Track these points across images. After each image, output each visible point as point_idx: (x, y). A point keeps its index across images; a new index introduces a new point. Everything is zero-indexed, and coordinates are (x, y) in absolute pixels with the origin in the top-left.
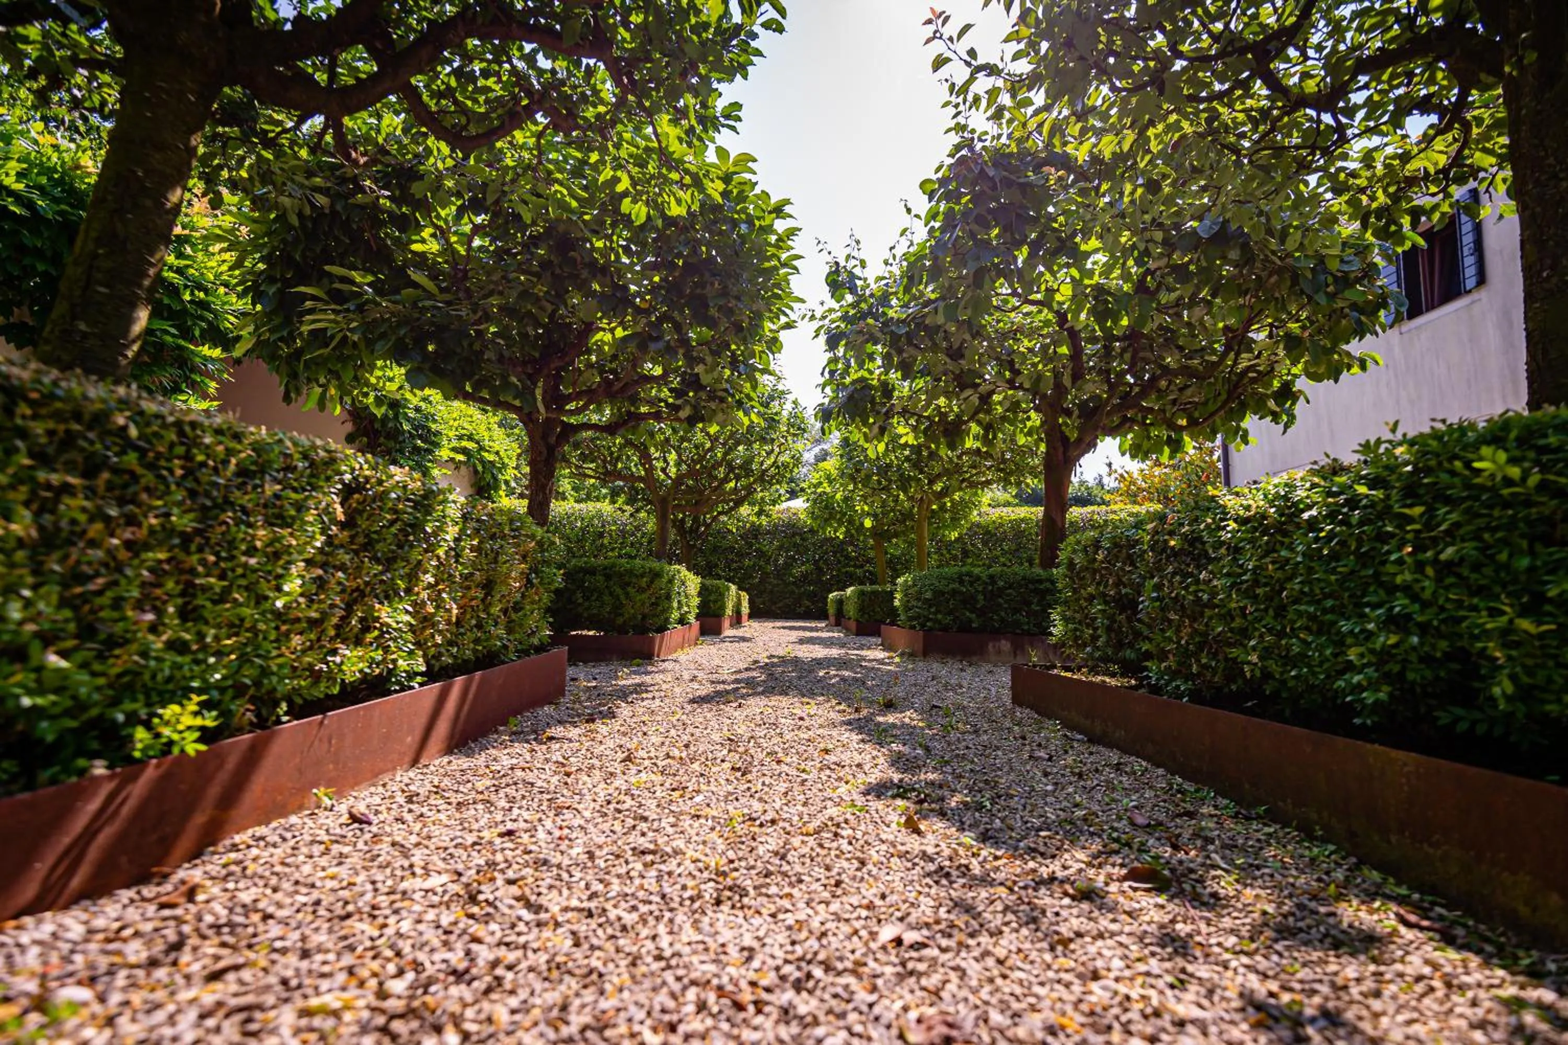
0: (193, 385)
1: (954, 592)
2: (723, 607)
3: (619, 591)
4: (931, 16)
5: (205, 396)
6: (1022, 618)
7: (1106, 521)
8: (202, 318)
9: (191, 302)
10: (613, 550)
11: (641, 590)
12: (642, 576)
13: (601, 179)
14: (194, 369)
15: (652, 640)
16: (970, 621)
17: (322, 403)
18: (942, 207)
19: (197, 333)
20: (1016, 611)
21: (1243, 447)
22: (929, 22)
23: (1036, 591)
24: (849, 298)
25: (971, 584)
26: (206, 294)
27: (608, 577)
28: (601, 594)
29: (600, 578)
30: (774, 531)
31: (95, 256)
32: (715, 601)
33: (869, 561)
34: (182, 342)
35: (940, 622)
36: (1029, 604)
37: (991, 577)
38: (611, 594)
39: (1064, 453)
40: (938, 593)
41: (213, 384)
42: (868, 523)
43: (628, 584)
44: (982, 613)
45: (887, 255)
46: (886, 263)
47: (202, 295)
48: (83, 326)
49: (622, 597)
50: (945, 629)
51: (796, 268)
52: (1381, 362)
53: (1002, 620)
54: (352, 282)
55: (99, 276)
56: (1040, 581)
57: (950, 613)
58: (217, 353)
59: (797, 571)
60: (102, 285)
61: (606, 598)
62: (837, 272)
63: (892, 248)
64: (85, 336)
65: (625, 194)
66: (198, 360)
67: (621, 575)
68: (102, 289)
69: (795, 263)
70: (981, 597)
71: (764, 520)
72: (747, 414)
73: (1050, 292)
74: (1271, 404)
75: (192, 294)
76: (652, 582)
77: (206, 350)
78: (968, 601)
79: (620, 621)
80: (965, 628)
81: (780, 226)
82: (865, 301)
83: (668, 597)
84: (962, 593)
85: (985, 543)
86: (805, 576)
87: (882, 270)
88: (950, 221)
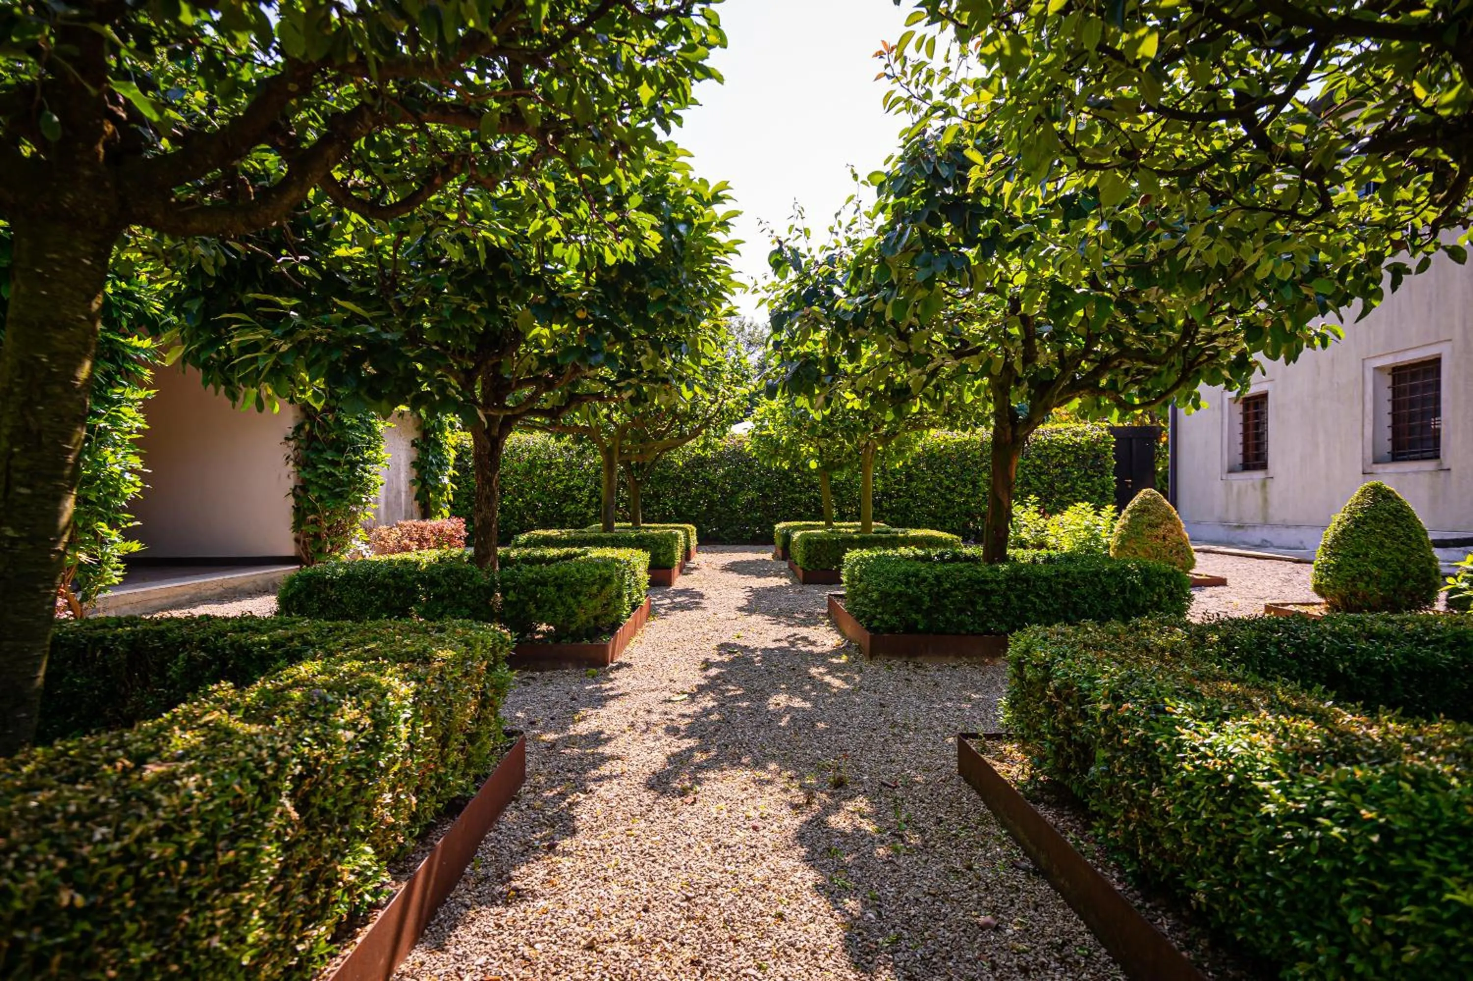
0: (128, 375)
1: (900, 595)
2: (672, 559)
3: (571, 600)
4: (882, 48)
5: (142, 385)
6: (966, 618)
7: (1050, 441)
8: (128, 308)
9: (115, 294)
10: (561, 481)
11: (592, 597)
12: (593, 583)
13: (531, 230)
14: (126, 358)
15: (605, 648)
16: (916, 622)
17: (260, 404)
18: (891, 200)
19: (124, 324)
20: (961, 611)
21: (1193, 411)
22: (880, 55)
23: (981, 592)
24: (793, 275)
25: (918, 585)
26: (128, 283)
27: (559, 588)
28: (553, 605)
29: (552, 589)
30: (720, 459)
31: (12, 455)
32: (665, 554)
33: (814, 486)
34: (110, 335)
35: (886, 623)
36: (973, 603)
37: (937, 578)
38: (563, 604)
39: (1013, 433)
40: (885, 595)
41: (147, 372)
42: (813, 464)
43: (579, 593)
44: (928, 613)
45: (833, 222)
46: (831, 230)
47: (124, 285)
48: (10, 532)
49: (574, 606)
50: (892, 630)
51: (738, 253)
52: (1342, 335)
53: (948, 621)
54: (277, 305)
55: (18, 476)
56: (986, 582)
57: (897, 613)
58: (147, 343)
59: (743, 498)
60: (22, 485)
61: (560, 609)
62: (780, 251)
63: (837, 215)
64: (13, 541)
65: (557, 240)
66: (129, 351)
67: (572, 585)
68: (23, 490)
69: (738, 247)
70: (927, 599)
71: (709, 453)
72: (690, 387)
73: (1004, 281)
74: (1226, 373)
75: (114, 285)
76: (603, 587)
77: (135, 341)
78: (914, 602)
79: (573, 627)
80: (911, 628)
81: (719, 210)
82: (811, 278)
83: (620, 596)
84: (907, 595)
85: (929, 467)
86: (751, 502)
87: (828, 240)
88: (899, 213)
